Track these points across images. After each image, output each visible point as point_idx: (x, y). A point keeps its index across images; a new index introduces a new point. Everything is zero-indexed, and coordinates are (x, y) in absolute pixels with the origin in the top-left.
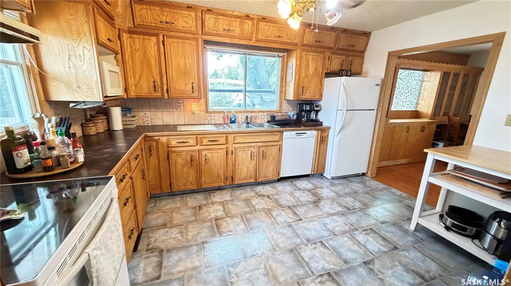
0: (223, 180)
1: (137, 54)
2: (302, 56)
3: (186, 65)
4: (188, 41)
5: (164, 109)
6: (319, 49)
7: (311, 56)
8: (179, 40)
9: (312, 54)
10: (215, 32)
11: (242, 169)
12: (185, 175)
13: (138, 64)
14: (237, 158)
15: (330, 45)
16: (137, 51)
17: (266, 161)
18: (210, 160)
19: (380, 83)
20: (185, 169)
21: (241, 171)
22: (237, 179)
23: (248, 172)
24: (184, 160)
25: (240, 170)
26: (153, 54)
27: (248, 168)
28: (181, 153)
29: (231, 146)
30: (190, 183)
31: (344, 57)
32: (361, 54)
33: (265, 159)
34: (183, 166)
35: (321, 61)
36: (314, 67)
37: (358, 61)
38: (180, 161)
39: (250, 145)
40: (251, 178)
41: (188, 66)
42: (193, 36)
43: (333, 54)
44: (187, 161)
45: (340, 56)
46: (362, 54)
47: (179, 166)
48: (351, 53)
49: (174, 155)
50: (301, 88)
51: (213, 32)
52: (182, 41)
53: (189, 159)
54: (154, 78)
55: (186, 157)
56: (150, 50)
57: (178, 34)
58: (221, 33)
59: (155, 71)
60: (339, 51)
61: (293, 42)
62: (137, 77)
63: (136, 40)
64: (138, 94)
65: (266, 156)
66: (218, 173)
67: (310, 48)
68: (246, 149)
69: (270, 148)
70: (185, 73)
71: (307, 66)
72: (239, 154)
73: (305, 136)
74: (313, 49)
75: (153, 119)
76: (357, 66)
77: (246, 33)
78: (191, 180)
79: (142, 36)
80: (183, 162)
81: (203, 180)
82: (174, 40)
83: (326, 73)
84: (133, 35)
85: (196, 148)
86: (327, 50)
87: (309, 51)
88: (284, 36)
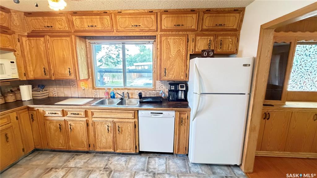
0: (86, 146)
1: (33, 50)
2: (162, 41)
3: (64, 56)
4: (64, 38)
5: (65, 86)
6: (181, 33)
7: (171, 40)
8: (59, 38)
9: (172, 38)
10: (82, 29)
11: (101, 139)
12: (57, 138)
13: (34, 57)
14: (96, 130)
15: (193, 27)
16: (33, 48)
17: (122, 135)
18: (75, 129)
19: (251, 63)
20: (56, 134)
21: (101, 141)
22: (98, 147)
23: (107, 143)
24: (55, 127)
25: (99, 140)
26: (43, 50)
27: (106, 139)
28: (53, 122)
29: (91, 119)
30: (61, 145)
31: (212, 38)
32: (235, 32)
33: (122, 134)
34: (56, 131)
35: (184, 44)
36: (176, 50)
37: (230, 40)
38: (53, 127)
39: (107, 119)
40: (110, 148)
41: (65, 56)
42: (68, 34)
43: (197, 35)
44: (57, 127)
45: (206, 37)
46: (237, 33)
47: (52, 131)
48: (222, 33)
49: (48, 122)
50: (163, 70)
51: (81, 29)
52: (60, 38)
53: (59, 126)
54: (44, 66)
55: (56, 124)
56: (41, 47)
57: (58, 34)
58: (87, 29)
59: (45, 61)
60: (204, 32)
61: (151, 28)
62: (34, 66)
63: (32, 41)
64: (36, 77)
65: (122, 131)
66: (82, 140)
67: (170, 33)
68: (103, 123)
69: (126, 124)
70: (64, 61)
71: (169, 48)
72: (98, 126)
73: (161, 116)
74: (174, 33)
75: (59, 92)
76: (230, 45)
77: (106, 27)
78: (61, 142)
79: (35, 38)
80: (55, 128)
81: (71, 144)
82: (55, 38)
83: (191, 55)
84: (30, 38)
85: (63, 118)
86: (190, 33)
87: (169, 35)
88: (141, 24)
